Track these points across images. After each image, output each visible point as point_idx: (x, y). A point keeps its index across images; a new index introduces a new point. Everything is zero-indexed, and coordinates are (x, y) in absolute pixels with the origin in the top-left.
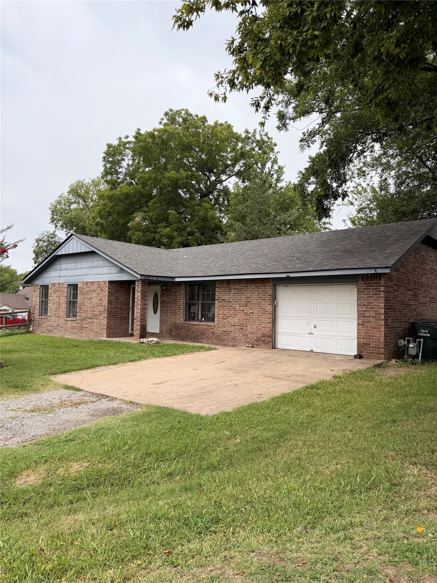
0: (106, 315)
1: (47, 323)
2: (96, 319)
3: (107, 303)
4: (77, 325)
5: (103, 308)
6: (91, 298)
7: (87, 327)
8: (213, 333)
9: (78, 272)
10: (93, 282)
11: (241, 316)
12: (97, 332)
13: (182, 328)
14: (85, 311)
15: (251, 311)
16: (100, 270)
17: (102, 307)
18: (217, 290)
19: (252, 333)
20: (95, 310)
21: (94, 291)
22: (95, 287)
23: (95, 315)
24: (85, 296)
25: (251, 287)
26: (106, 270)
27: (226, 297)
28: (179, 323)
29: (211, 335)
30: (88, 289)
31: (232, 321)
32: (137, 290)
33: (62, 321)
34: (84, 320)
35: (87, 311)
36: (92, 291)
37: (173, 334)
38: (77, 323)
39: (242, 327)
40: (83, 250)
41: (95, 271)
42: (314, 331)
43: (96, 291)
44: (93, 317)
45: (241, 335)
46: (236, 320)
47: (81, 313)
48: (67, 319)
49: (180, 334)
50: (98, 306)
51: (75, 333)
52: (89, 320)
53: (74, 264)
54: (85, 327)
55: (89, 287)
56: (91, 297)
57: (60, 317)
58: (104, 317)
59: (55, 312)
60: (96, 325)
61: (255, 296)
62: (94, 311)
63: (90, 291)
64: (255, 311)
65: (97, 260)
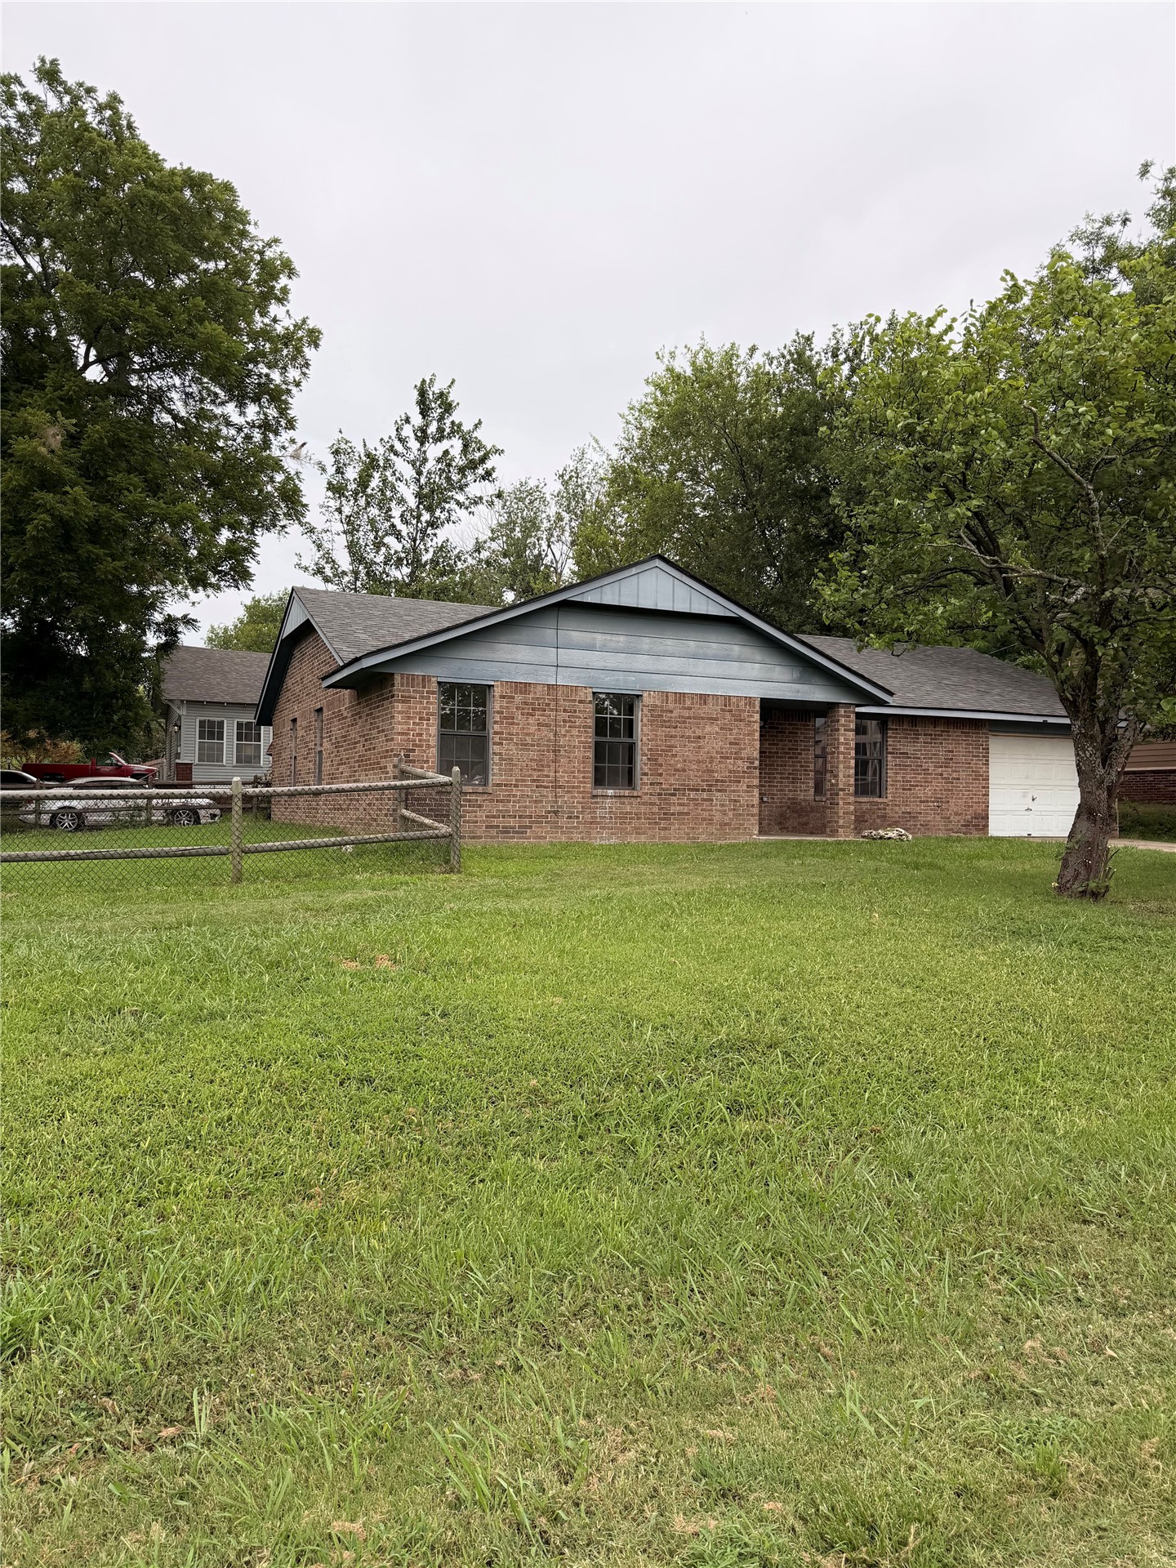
0: (756, 782)
1: (490, 808)
2: (719, 791)
3: (756, 754)
4: (643, 809)
5: (742, 765)
6: (699, 737)
7: (688, 814)
8: (884, 817)
9: (642, 662)
10: (704, 698)
11: (938, 785)
12: (726, 824)
13: (812, 811)
14: (676, 770)
15: (955, 775)
16: (733, 668)
17: (740, 762)
18: (890, 733)
19: (957, 814)
20: (715, 768)
21: (711, 719)
22: (711, 709)
23: (717, 781)
24: (673, 732)
25: (955, 733)
26: (754, 670)
27: (909, 749)
28: (805, 800)
29: (878, 821)
30: (686, 713)
31: (920, 792)
32: (843, 725)
33: (571, 800)
34: (674, 795)
35: (684, 770)
36: (702, 718)
37: (789, 823)
38: (643, 804)
39: (940, 802)
40: (681, 607)
41: (714, 667)
42: (1031, 805)
43: (716, 719)
44: (711, 786)
45: (938, 818)
46: (929, 791)
47: (661, 775)
48: (595, 792)
49: (807, 824)
50: (727, 758)
51: (638, 831)
52: (692, 795)
53: (622, 638)
54: (680, 814)
55: (690, 709)
56: (697, 734)
57: (560, 787)
58: (748, 786)
59: (536, 773)
60: (723, 805)
61: (962, 749)
62: (713, 771)
63: (695, 718)
64: (963, 775)
65: (720, 639)
